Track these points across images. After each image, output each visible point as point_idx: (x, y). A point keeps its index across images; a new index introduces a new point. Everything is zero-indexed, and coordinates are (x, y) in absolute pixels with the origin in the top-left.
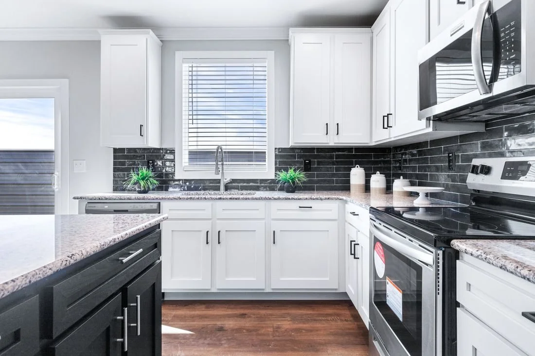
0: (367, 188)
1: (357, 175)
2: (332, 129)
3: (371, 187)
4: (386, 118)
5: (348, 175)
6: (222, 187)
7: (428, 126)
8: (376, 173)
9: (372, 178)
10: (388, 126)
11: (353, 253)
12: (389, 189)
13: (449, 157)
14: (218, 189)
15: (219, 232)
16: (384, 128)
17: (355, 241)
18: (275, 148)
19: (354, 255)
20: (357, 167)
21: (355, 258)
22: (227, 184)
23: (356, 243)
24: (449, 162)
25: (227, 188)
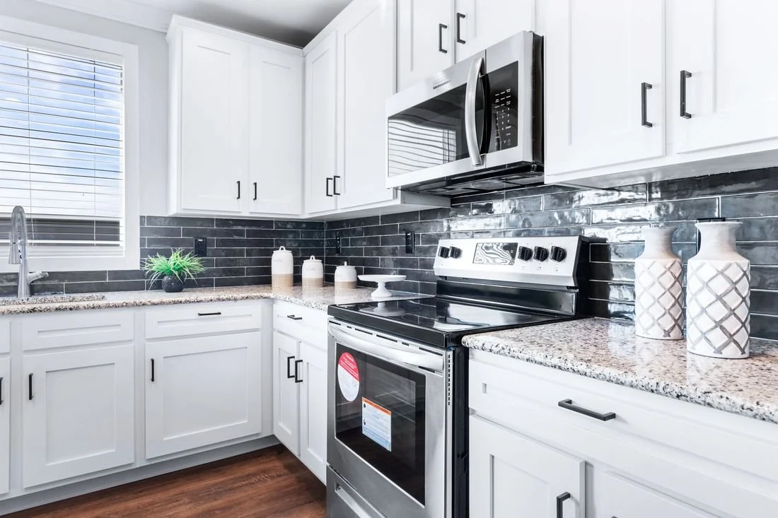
0: (297, 279)
1: (281, 261)
2: (247, 191)
3: (303, 277)
4: (331, 182)
5: (269, 262)
6: (23, 288)
7: (395, 197)
8: (309, 258)
9: (304, 264)
10: (335, 194)
11: (292, 373)
12: (328, 280)
13: (407, 237)
14: (14, 291)
15: (30, 377)
16: (328, 195)
17: (294, 357)
18: (142, 217)
19: (296, 376)
20: (282, 249)
21: (297, 381)
22: (33, 282)
23: (296, 359)
24: (407, 242)
25: (34, 289)
